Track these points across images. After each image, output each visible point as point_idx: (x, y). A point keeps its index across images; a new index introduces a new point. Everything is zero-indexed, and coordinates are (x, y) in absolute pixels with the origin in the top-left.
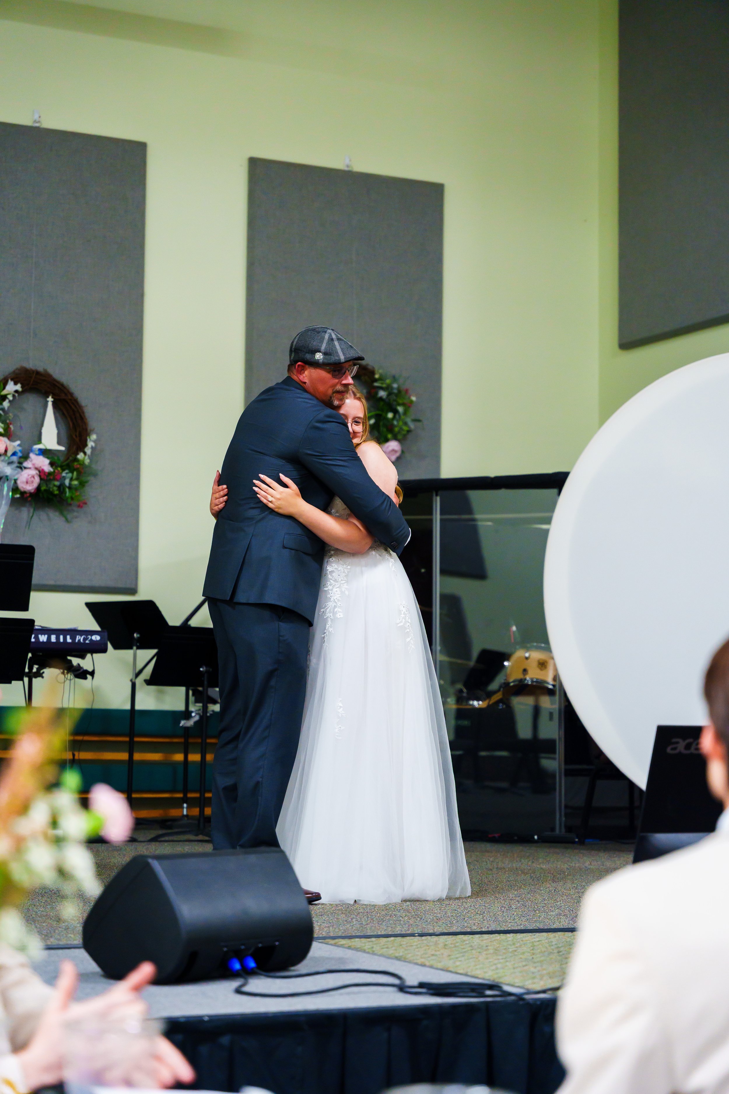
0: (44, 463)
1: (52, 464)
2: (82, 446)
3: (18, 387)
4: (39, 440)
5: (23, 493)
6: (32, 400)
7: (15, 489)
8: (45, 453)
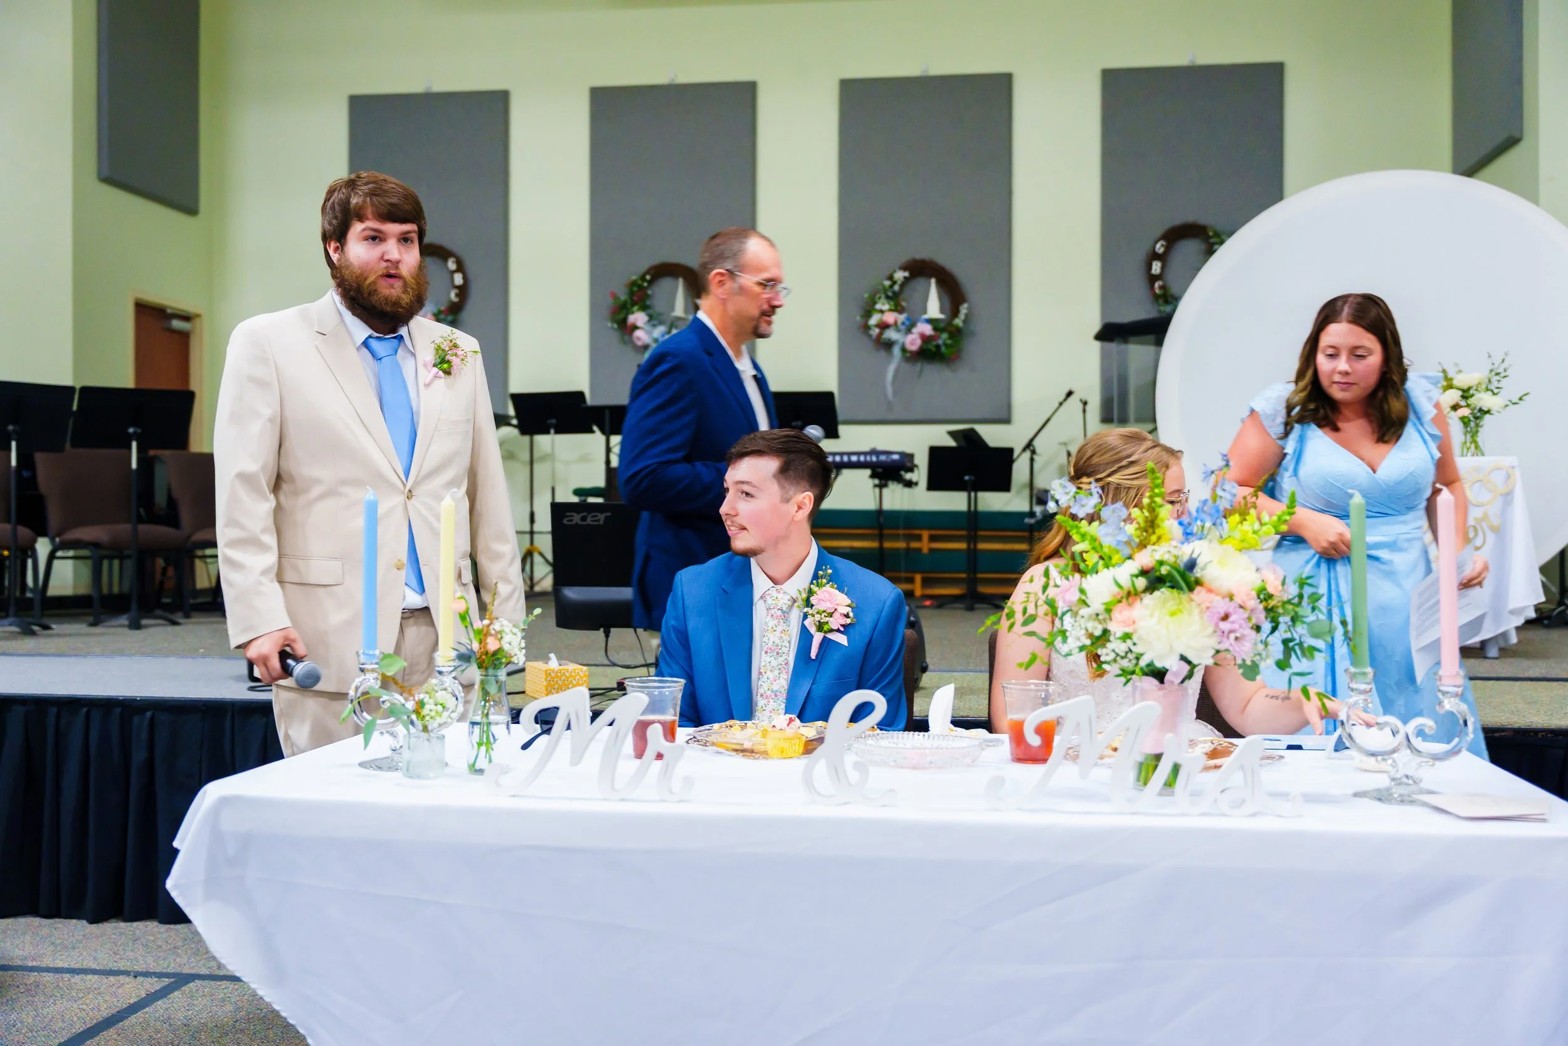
0: (928, 330)
1: (935, 329)
2: (955, 313)
3: (906, 274)
4: (925, 312)
5: (912, 352)
6: (920, 282)
7: (904, 350)
8: (930, 321)
